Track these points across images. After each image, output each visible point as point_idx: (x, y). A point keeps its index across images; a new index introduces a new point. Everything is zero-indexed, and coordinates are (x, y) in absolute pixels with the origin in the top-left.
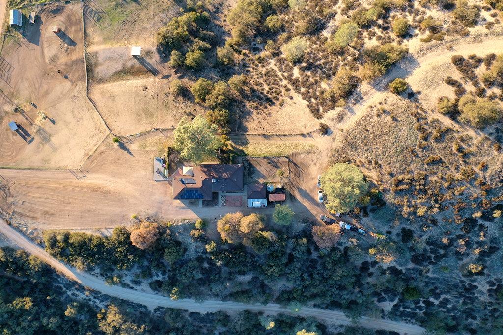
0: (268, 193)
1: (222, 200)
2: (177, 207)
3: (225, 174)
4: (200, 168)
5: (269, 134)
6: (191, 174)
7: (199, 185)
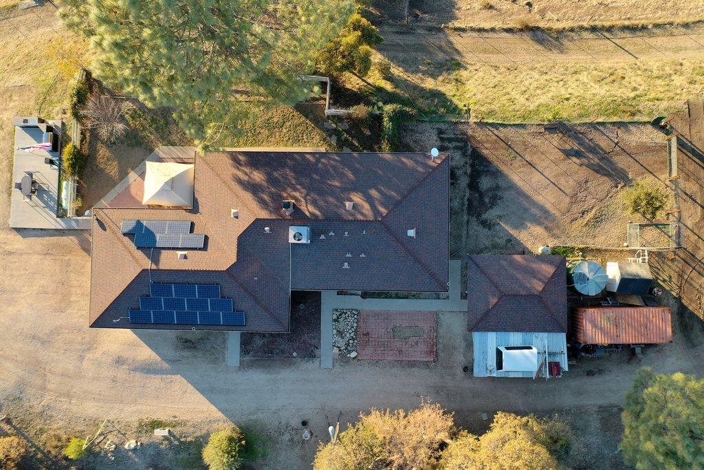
0: (577, 303)
1: (340, 333)
2: (119, 361)
3: (358, 204)
4: (228, 169)
5: (560, 26)
6: (185, 202)
7: (222, 256)
